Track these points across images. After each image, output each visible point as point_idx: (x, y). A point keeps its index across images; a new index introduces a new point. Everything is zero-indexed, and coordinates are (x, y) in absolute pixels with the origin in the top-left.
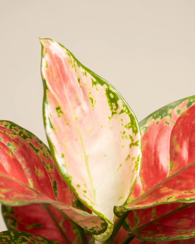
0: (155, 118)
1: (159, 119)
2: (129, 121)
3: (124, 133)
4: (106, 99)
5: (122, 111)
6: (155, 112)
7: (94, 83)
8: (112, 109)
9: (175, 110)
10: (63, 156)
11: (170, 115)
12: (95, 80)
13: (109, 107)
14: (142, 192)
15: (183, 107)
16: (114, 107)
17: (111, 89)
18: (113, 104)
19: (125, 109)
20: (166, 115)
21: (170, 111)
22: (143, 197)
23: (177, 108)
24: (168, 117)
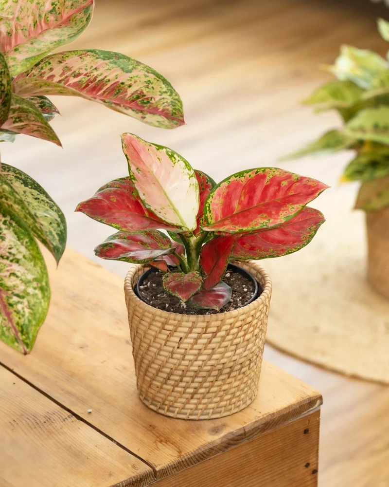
0: (236, 177)
1: (238, 178)
2: (184, 164)
3: (183, 172)
4: (168, 157)
5: (179, 160)
6: (237, 174)
7: (158, 149)
8: (172, 161)
9: (248, 174)
10: (144, 195)
11: (245, 177)
12: (157, 148)
13: (171, 161)
14: (219, 219)
15: (253, 173)
16: (174, 160)
17: (168, 150)
18: (173, 158)
19: (179, 159)
20: (243, 176)
21: (245, 174)
22: (219, 222)
23: (250, 173)
24: (243, 178)
